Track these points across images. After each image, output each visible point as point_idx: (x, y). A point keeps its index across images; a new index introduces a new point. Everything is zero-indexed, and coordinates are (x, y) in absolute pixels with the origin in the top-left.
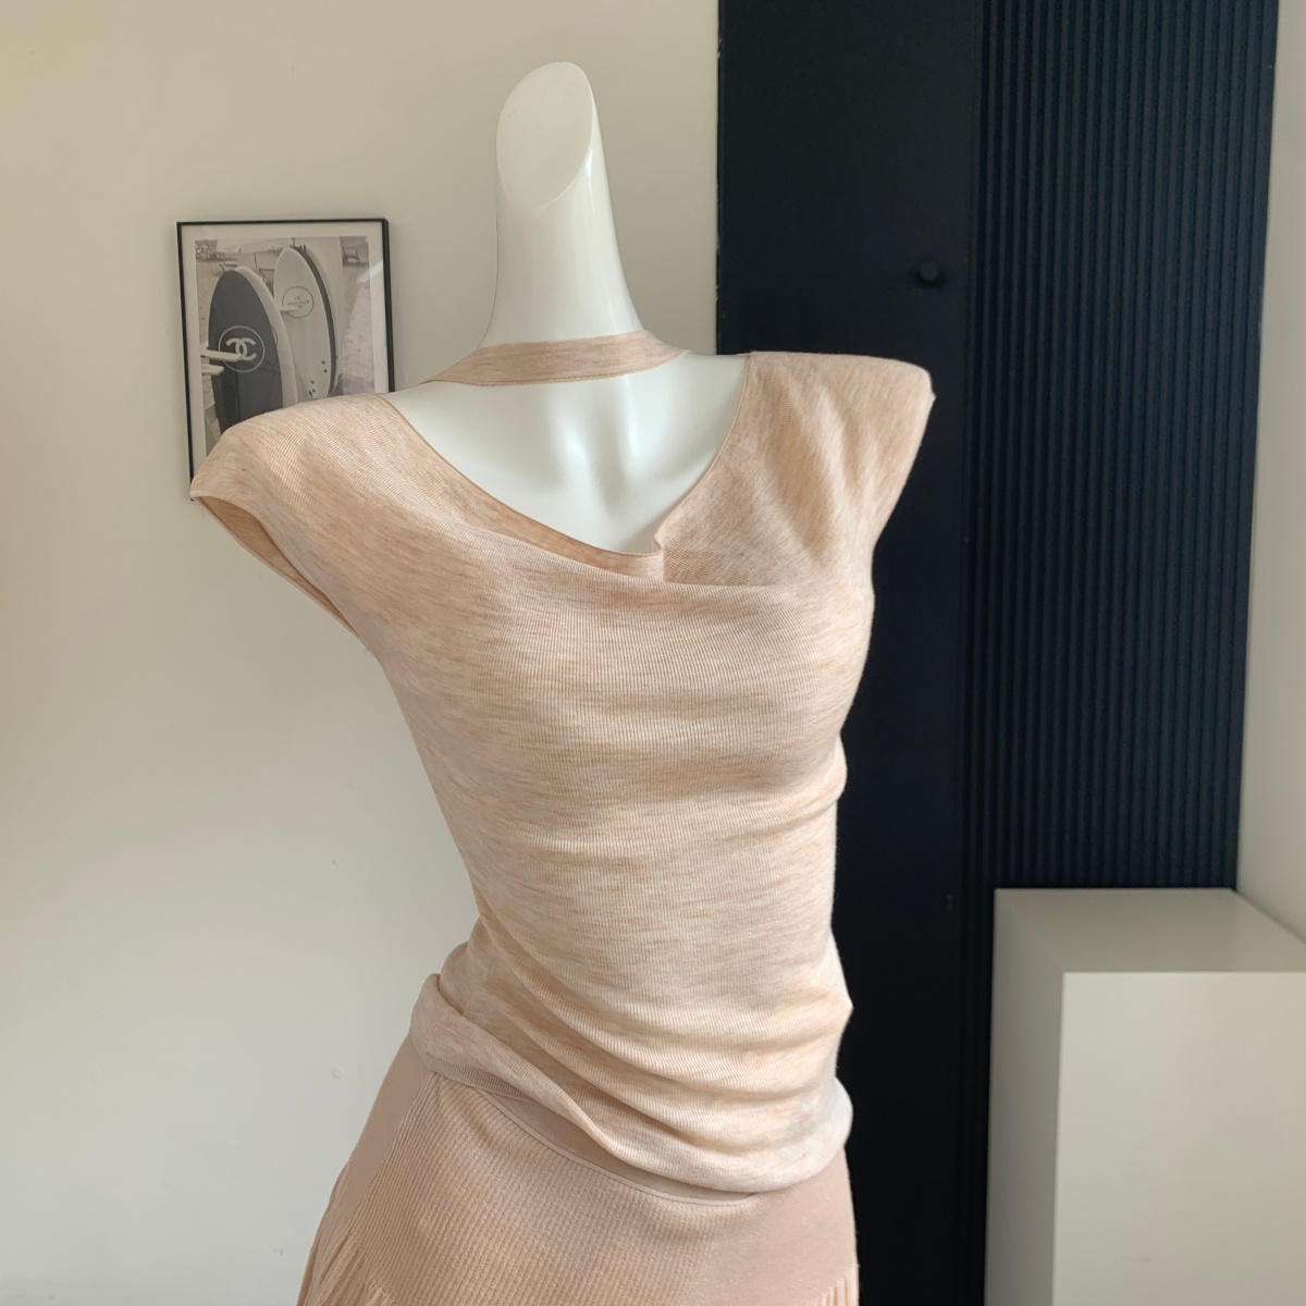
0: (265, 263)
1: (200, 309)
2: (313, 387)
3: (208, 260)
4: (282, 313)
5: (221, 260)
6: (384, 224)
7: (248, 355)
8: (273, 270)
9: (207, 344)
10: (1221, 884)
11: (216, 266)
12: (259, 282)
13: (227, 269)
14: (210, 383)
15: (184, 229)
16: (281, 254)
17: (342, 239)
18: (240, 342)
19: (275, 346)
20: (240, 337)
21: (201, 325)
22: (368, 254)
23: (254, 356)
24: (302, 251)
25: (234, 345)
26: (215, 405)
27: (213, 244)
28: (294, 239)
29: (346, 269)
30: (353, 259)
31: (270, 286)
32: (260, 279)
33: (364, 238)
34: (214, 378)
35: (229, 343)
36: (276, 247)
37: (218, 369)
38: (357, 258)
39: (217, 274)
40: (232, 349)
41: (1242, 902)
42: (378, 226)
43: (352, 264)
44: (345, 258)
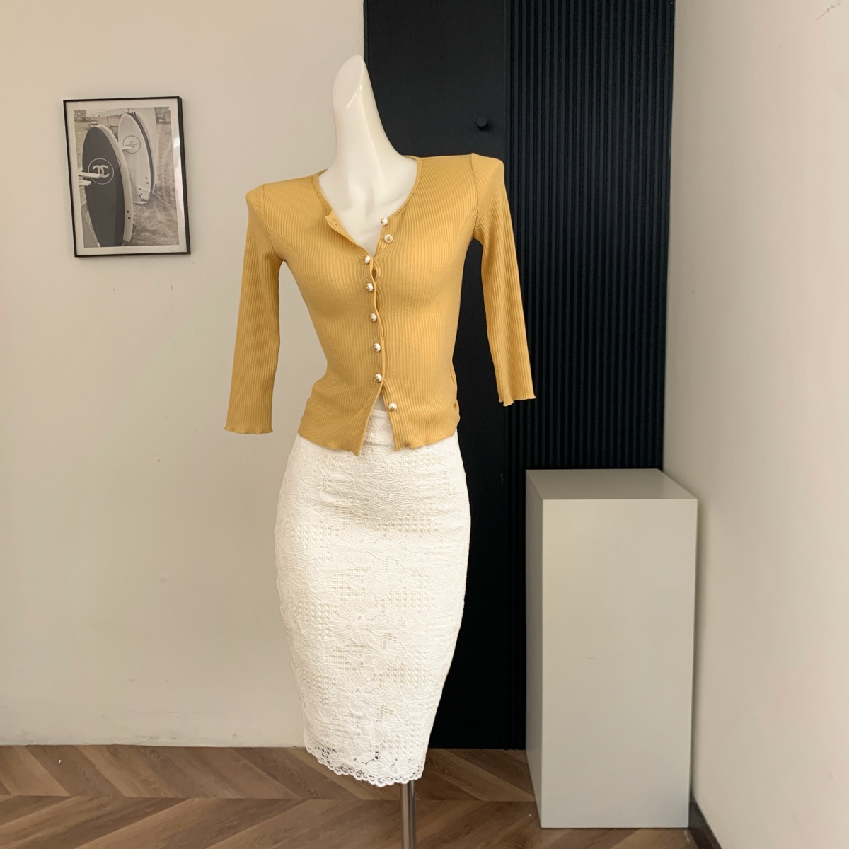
0: (113, 123)
1: (77, 149)
2: (141, 192)
3: (81, 121)
4: (123, 151)
5: (88, 121)
6: (179, 100)
7: (105, 174)
8: (117, 127)
9: (81, 169)
10: (653, 467)
11: (86, 125)
12: (110, 133)
13: (92, 126)
14: (84, 190)
15: (68, 104)
16: (122, 118)
17: (156, 109)
18: (100, 167)
19: (120, 169)
20: (100, 165)
21: (78, 158)
22: (169, 116)
23: (108, 175)
24: (133, 115)
25: (97, 168)
26: (88, 203)
27: (84, 112)
28: (129, 109)
29: (160, 125)
30: (162, 119)
31: (116, 136)
32: (110, 132)
33: (168, 108)
34: (86, 188)
35: (94, 168)
36: (119, 114)
37: (88, 183)
38: (164, 119)
39: (86, 130)
40: (95, 171)
41: (666, 477)
42: (176, 101)
43: (162, 122)
44: (157, 119)
